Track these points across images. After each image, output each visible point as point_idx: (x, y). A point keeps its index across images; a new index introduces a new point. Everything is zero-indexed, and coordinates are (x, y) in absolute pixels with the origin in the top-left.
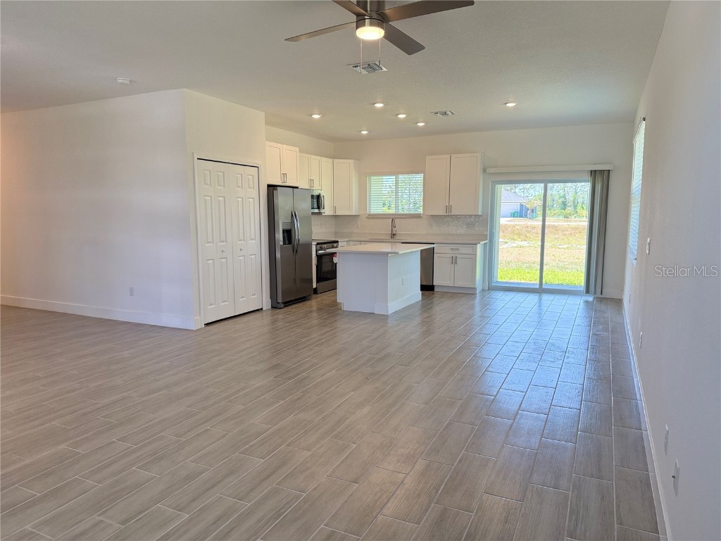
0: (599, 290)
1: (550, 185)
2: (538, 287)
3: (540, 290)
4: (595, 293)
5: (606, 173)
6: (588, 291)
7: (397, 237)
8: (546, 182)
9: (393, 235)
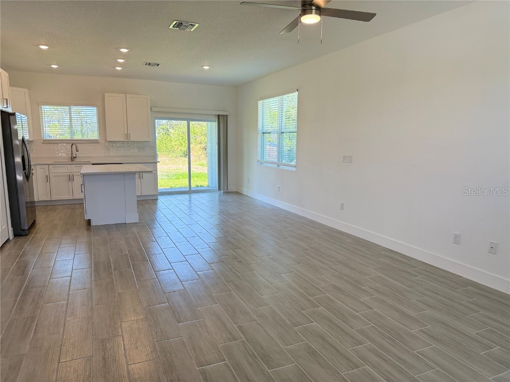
0: (226, 188)
1: (192, 123)
2: (188, 190)
3: (190, 192)
4: (224, 189)
5: (225, 117)
6: (219, 189)
7: (77, 160)
8: (189, 120)
9: (73, 158)
